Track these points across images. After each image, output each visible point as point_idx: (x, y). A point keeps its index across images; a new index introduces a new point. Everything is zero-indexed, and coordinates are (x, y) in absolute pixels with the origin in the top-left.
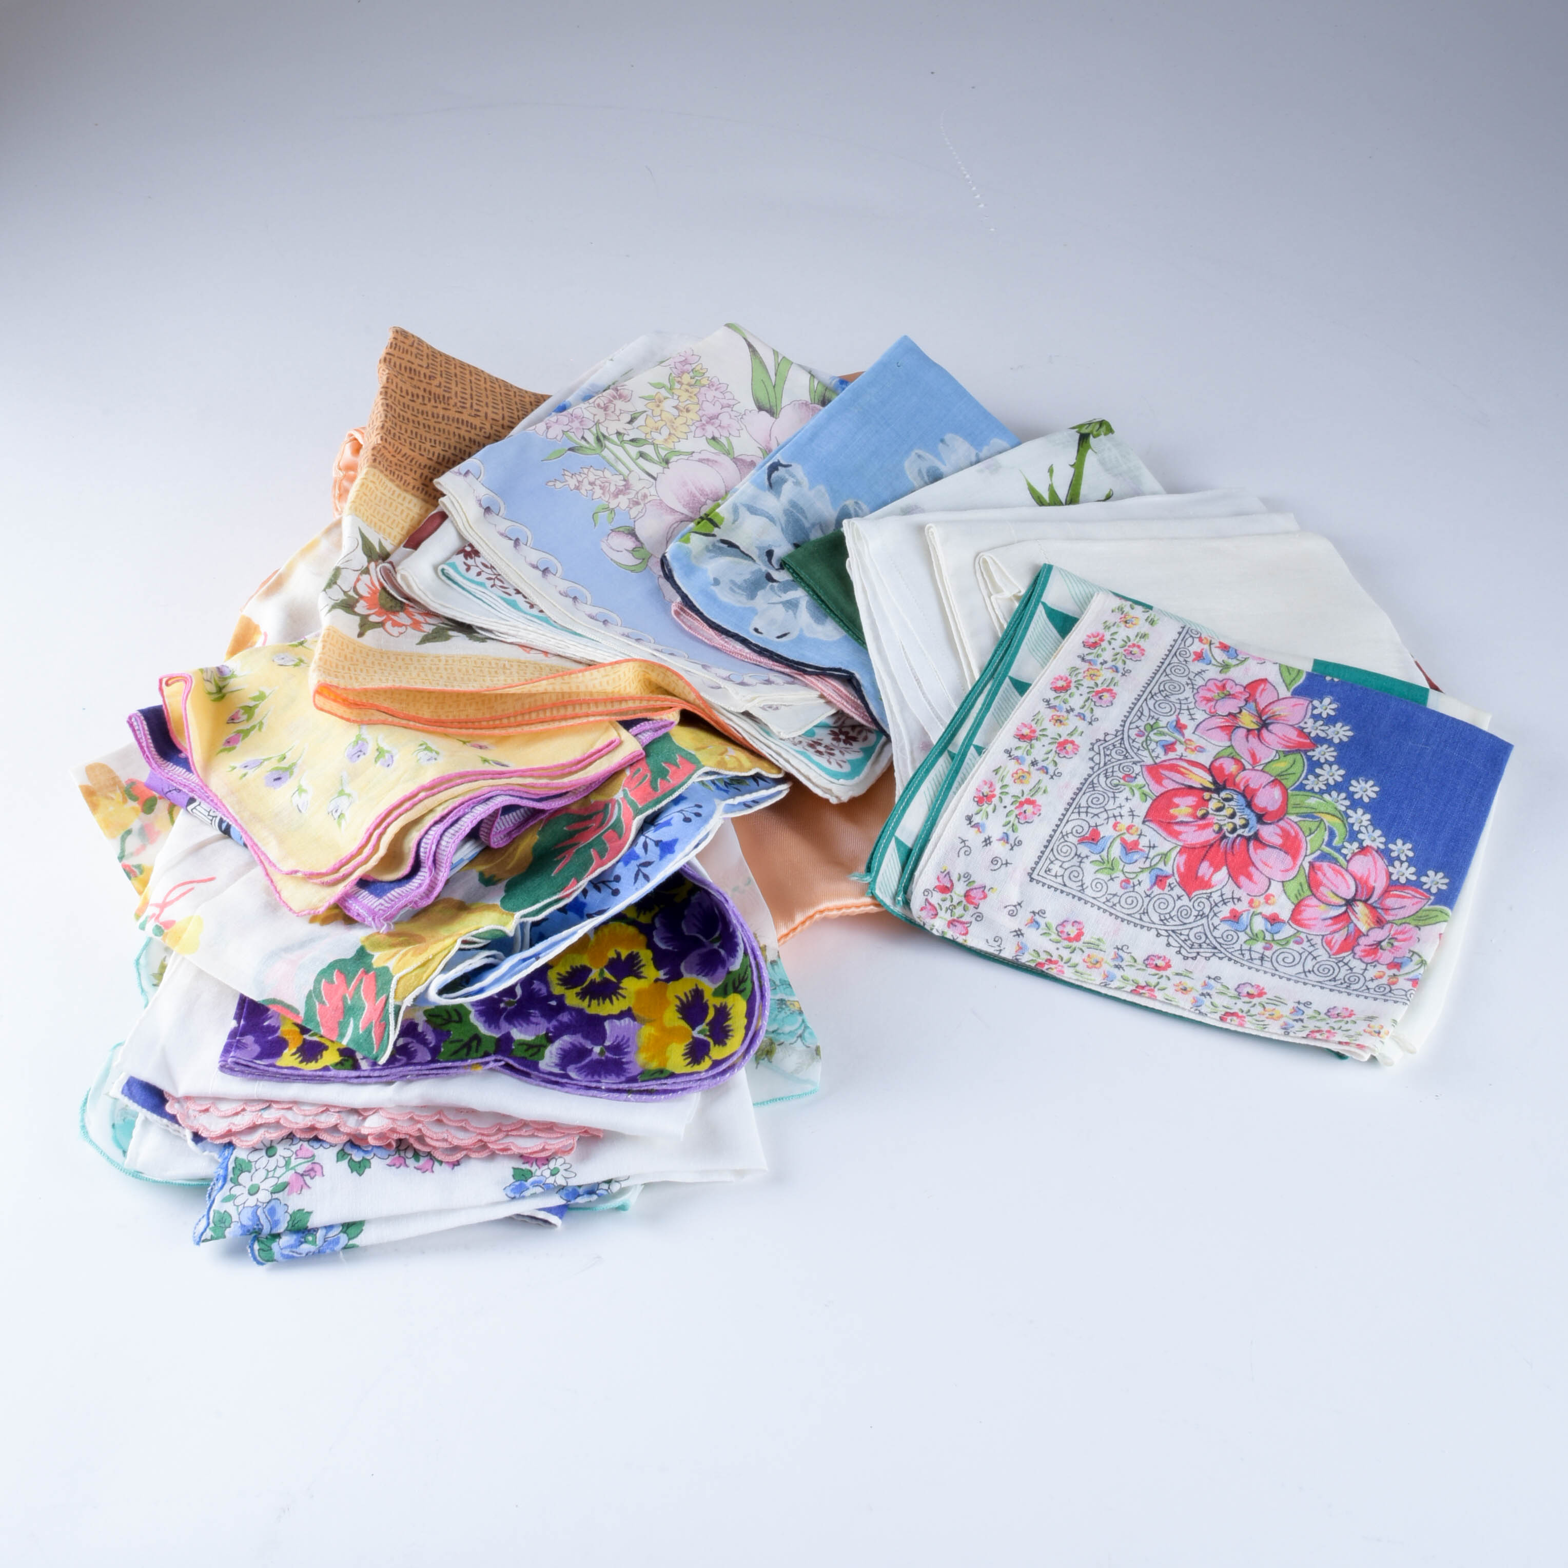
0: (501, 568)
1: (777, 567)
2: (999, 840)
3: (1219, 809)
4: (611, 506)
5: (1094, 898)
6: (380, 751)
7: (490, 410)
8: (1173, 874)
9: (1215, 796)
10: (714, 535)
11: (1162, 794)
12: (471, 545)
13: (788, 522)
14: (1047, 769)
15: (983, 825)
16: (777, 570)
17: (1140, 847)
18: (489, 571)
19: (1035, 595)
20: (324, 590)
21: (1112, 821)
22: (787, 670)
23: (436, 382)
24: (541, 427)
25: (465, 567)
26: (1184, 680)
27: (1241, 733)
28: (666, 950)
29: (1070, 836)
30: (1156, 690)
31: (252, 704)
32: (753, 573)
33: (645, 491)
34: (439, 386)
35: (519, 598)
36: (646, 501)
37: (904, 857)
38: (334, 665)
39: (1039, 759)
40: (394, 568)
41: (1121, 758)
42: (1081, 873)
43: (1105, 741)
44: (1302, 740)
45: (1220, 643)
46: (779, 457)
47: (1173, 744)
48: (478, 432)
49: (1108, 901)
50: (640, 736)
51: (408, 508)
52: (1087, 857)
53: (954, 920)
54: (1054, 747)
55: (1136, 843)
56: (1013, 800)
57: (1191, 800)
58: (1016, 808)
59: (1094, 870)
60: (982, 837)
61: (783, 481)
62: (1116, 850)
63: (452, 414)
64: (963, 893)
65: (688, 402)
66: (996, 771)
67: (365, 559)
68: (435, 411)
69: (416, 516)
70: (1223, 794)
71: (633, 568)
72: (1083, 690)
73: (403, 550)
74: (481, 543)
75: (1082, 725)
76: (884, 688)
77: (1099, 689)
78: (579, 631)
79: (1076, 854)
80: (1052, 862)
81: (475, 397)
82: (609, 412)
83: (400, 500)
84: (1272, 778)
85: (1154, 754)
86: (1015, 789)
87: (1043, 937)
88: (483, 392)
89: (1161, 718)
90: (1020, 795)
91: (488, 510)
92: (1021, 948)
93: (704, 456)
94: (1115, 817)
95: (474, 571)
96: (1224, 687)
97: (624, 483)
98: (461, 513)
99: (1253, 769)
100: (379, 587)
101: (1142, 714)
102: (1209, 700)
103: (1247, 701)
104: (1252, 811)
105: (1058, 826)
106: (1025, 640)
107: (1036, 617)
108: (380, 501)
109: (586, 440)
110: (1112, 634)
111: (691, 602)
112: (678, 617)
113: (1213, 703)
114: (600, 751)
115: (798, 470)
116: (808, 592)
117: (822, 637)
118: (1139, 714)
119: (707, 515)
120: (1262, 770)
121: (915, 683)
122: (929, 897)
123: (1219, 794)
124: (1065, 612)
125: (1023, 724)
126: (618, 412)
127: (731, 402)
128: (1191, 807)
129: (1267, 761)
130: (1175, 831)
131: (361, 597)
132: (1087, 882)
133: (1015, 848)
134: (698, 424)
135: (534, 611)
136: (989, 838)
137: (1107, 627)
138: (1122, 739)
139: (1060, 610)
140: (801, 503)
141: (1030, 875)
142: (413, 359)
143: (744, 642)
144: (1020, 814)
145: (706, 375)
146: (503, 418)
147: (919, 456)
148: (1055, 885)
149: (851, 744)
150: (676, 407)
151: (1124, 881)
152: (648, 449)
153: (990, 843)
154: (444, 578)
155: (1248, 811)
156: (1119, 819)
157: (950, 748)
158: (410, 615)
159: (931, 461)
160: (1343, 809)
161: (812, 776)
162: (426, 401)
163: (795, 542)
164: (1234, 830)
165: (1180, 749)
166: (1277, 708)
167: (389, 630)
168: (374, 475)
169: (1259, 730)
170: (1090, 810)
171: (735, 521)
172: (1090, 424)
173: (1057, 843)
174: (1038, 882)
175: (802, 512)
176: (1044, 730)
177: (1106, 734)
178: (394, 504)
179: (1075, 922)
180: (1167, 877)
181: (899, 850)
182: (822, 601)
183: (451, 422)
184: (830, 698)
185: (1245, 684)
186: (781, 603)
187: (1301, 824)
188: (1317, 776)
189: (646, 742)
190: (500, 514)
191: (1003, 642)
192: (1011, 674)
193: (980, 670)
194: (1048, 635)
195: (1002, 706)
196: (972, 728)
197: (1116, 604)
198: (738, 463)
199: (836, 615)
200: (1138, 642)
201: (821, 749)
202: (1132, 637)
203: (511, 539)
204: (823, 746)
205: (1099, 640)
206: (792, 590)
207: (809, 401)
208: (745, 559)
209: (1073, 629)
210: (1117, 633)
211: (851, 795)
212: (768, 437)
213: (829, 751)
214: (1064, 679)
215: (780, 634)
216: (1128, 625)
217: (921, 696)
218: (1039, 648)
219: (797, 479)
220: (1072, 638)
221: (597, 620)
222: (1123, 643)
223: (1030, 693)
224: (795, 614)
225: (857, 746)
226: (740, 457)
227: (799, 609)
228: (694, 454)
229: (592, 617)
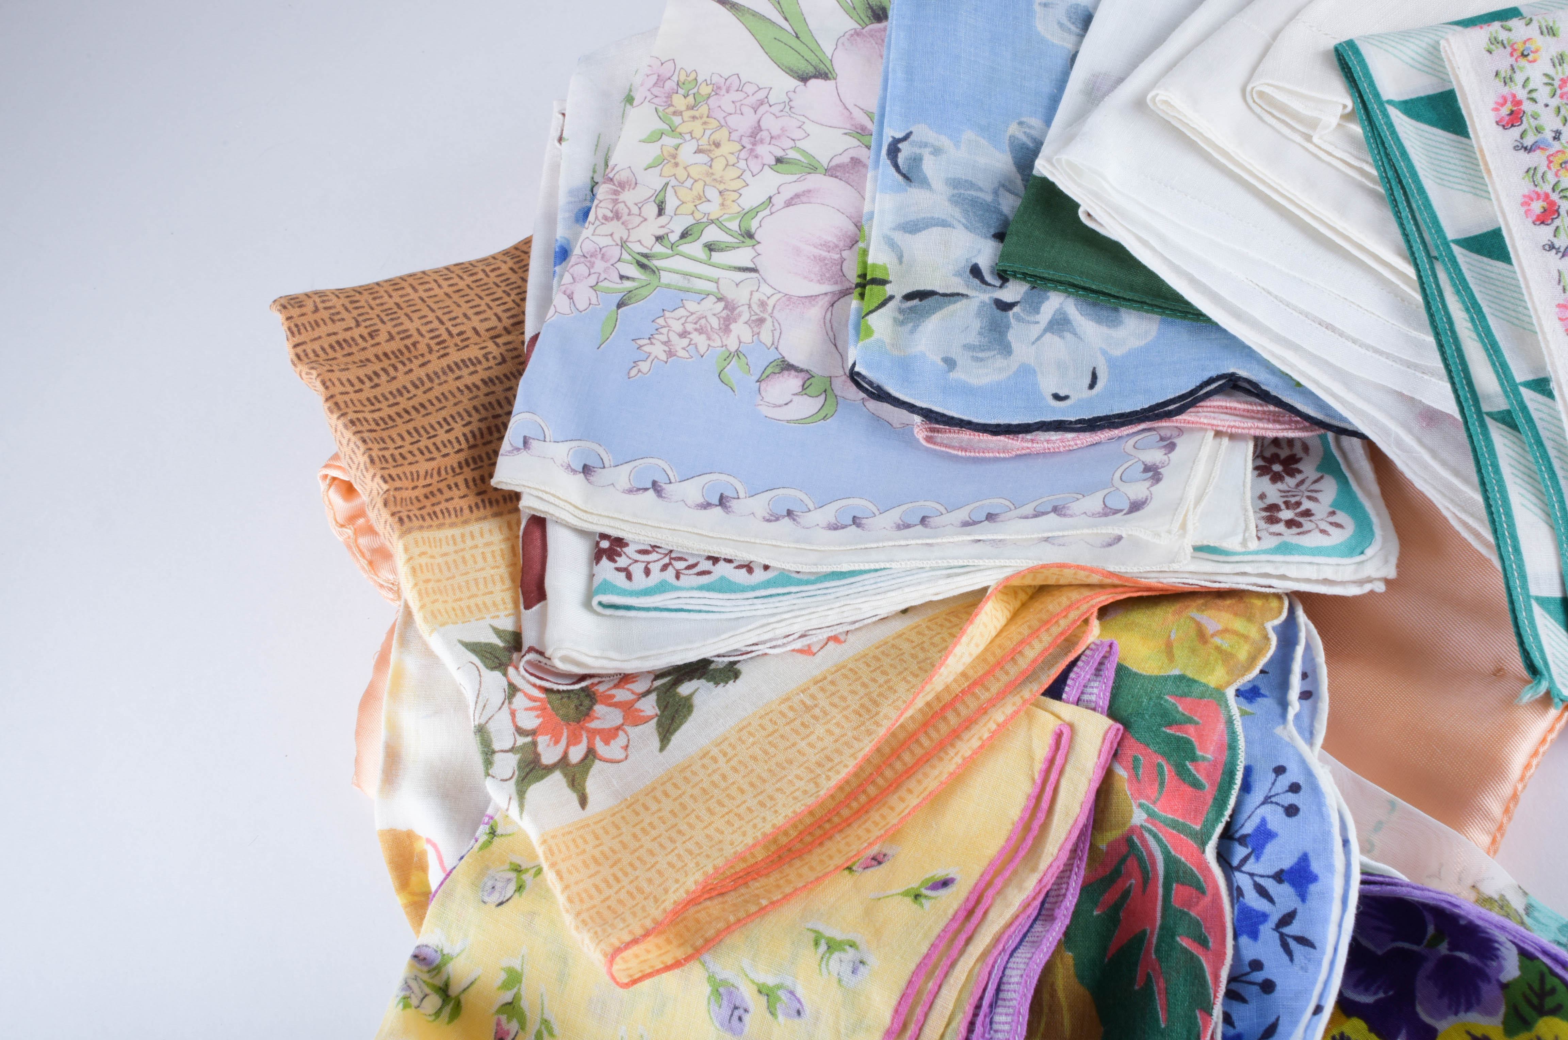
0: (667, 540)
1: (998, 283)
4: (733, 348)
6: (765, 992)
7: (475, 321)
10: (891, 298)
12: (604, 536)
13: (965, 212)
16: (1001, 287)
18: (654, 556)
19: (1369, 97)
20: (487, 774)
22: (1143, 426)
23: (382, 337)
24: (560, 301)
25: (623, 575)
28: (1377, 1002)
31: (508, 997)
32: (979, 314)
33: (756, 296)
34: (391, 338)
35: (722, 569)
36: (770, 309)
37: (1563, 616)
38: (593, 891)
40: (542, 654)
46: (891, 132)
48: (485, 364)
50: (1085, 697)
51: (488, 544)
61: (917, 160)
63: (436, 365)
65: (708, 132)
67: (497, 674)
68: (413, 376)
69: (503, 546)
71: (822, 414)
73: (530, 616)
74: (617, 524)
76: (1292, 366)
78: (845, 568)
81: (445, 318)
82: (625, 217)
83: (469, 543)
88: (448, 302)
91: (586, 470)
93: (788, 193)
95: (637, 571)
97: (721, 305)
98: (562, 504)
100: (542, 695)
106: (1421, 174)
107: (1399, 129)
108: (449, 569)
109: (628, 278)
110: (1524, 86)
111: (943, 415)
112: (935, 443)
114: (1051, 762)
115: (922, 132)
116: (1066, 291)
117: (1135, 343)
119: (863, 276)
121: (1329, 332)
124: (1422, 94)
125: (1559, 306)
126: (635, 210)
127: (761, 95)
131: (533, 733)
134: (743, 155)
135: (759, 575)
137: (1507, 81)
139: (1414, 96)
140: (961, 174)
142: (331, 328)
143: (1059, 426)
145: (700, 80)
146: (500, 319)
147: (1046, 5)
149: (1300, 472)
150: (699, 151)
152: (712, 234)
154: (609, 612)
157: (1485, 408)
158: (608, 701)
161: (1329, 574)
162: (392, 372)
163: (993, 231)
167: (608, 756)
168: (416, 542)
171: (900, 259)
175: (970, 185)
178: (468, 556)
181: (1549, 612)
182: (1096, 292)
183: (443, 378)
184: (1234, 430)
186: (1046, 330)
189: (1104, 703)
190: (607, 464)
191: (1392, 194)
192: (1451, 235)
193: (1405, 258)
194: (1438, 145)
195: (1495, 294)
196: (1489, 356)
197: (1480, 36)
198: (838, 174)
199: (1129, 300)
200: (1563, 73)
201: (1286, 514)
202: (1551, 71)
203: (646, 489)
204: (1283, 506)
205: (1515, 106)
206: (1042, 302)
207: (857, 26)
208: (955, 302)
209: (1464, 112)
210: (1528, 79)
211: (1393, 561)
212: (845, 112)
213: (1298, 510)
214: (1534, 196)
215: (1088, 380)
216: (1530, 58)
217: (1357, 347)
218: (1447, 171)
219: (932, 146)
220: (1478, 127)
221: (844, 527)
222: (1549, 88)
223: (1514, 246)
224: (1076, 335)
225: (1308, 469)
226: (833, 163)
227: (1074, 323)
228: (774, 200)
229: (835, 527)
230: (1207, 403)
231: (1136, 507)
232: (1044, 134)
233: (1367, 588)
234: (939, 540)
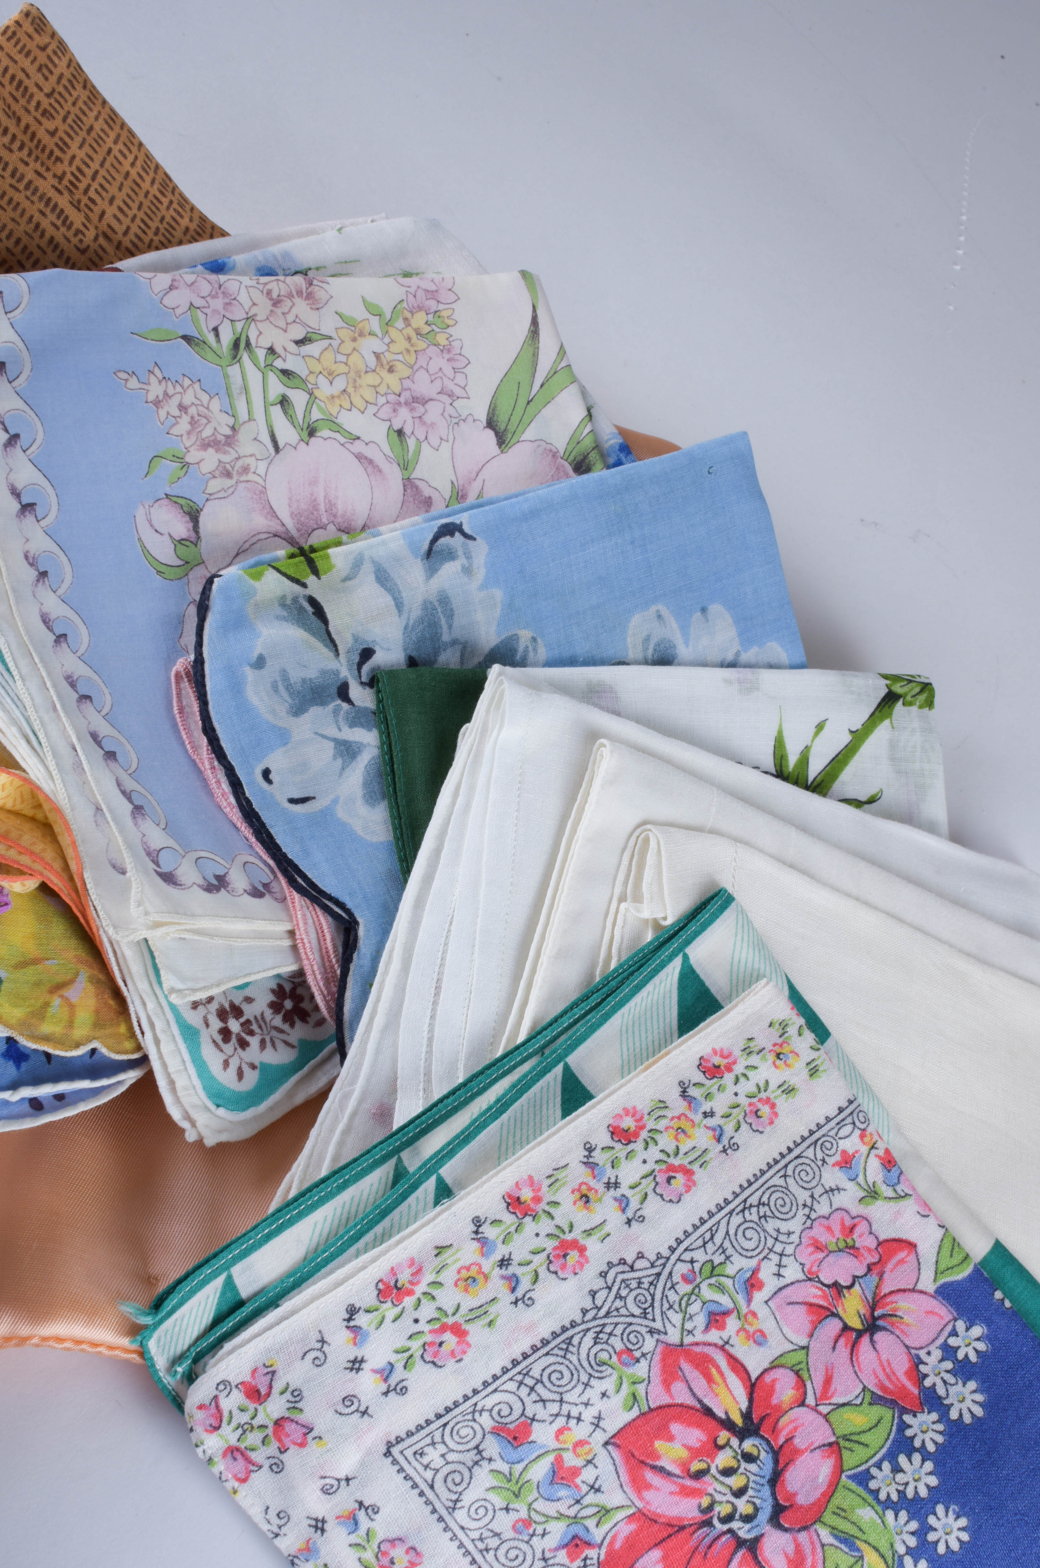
1: (365, 679)
2: (375, 1371)
3: (728, 1472)
4: (189, 459)
5: (462, 1528)
7: (111, 211)
8: (600, 1546)
9: (735, 1442)
10: (304, 585)
11: (660, 1407)
13: (421, 620)
14: (518, 1281)
15: (366, 1336)
16: (362, 683)
17: (578, 1480)
19: (683, 936)
21: (561, 1422)
22: (271, 862)
23: (50, 125)
24: (163, 280)
26: (803, 1196)
27: (832, 1326)
29: (486, 1415)
30: (754, 1200)
32: (324, 673)
33: (251, 461)
34: (53, 134)
36: (244, 478)
37: (225, 1308)
39: (516, 1258)
41: (637, 1311)
42: (466, 1480)
43: (632, 1268)
44: (909, 1385)
45: (887, 1151)
46: (464, 519)
47: (726, 1313)
48: (70, 234)
49: (481, 1539)
52: (490, 1460)
53: (238, 1449)
54: (550, 1245)
55: (575, 1472)
56: (436, 1315)
57: (695, 1436)
58: (431, 1332)
59: (488, 1485)
60: (353, 1353)
61: (451, 555)
62: (540, 1471)
63: (45, 186)
64: (276, 1415)
65: (400, 357)
66: (440, 1250)
68: (22, 168)
70: (749, 1445)
71: (162, 568)
72: (654, 1153)
75: (615, 1219)
76: (387, 972)
77: (676, 1162)
79: (477, 1447)
80: (433, 1444)
81: (99, 179)
82: (279, 311)
84: (833, 1439)
85: (689, 1326)
86: (448, 1297)
87: (351, 1551)
88: (119, 178)
89: (736, 1258)
90: (450, 1312)
92: (308, 1549)
93: (369, 452)
94: (569, 1416)
96: (852, 1229)
97: (228, 432)
99: (815, 1409)
101: (712, 1238)
102: (818, 1247)
103: (870, 1268)
104: (774, 1494)
105: (475, 1392)
106: (624, 1010)
107: (662, 974)
109: (217, 335)
110: (747, 1067)
111: (203, 676)
112: (177, 682)
113: (821, 1255)
115: (480, 550)
116: (382, 744)
117: (357, 826)
118: (708, 1236)
119: (313, 550)
120: (825, 1417)
121: (433, 991)
122: (222, 1396)
123: (741, 1441)
124: (707, 984)
125: (531, 1178)
126: (290, 318)
127: (458, 391)
128: (689, 1448)
129: (841, 1400)
130: (644, 1480)
132: (467, 1498)
133: (392, 1395)
134: (391, 398)
136: (362, 1361)
137: (747, 1051)
138: (659, 1275)
139: (702, 977)
140: (455, 603)
141: (390, 1445)
142: (32, 70)
143: (236, 785)
144: (432, 1344)
145: (449, 330)
146: (126, 233)
147: (659, 616)
148: (418, 1480)
149: (292, 1025)
150: (377, 356)
151: (523, 1521)
152: (298, 398)
153: (358, 1370)
155: (766, 1491)
156: (573, 1422)
157: (405, 1155)
159: (672, 631)
160: (902, 1550)
161: (181, 1083)
162: (16, 146)
163: (414, 654)
164: (728, 1519)
165: (732, 1324)
166: (904, 1305)
169: (860, 1333)
170: (539, 1388)
171: (347, 579)
172: (910, 681)
173: (460, 1418)
174: (395, 1462)
175: (450, 615)
176: (556, 1203)
177: (640, 1256)
179: (413, 1548)
180: (589, 1544)
181: (223, 1293)
182: (393, 771)
183: (35, 199)
184: (300, 945)
185: (882, 1237)
186: (335, 740)
187: (830, 1551)
188: (897, 1469)
190: (15, 384)
191: (593, 993)
192: (571, 1059)
193: (533, 1028)
194: (661, 1015)
195: (525, 1120)
196: (457, 1137)
197: (784, 1010)
198: (409, 491)
199: (397, 803)
200: (775, 1097)
201: (234, 1026)
202: (773, 1085)
203: (6, 430)
204: (242, 1020)
205: (725, 1067)
206: (362, 726)
207: (562, 453)
208: (326, 646)
209: (702, 1025)
210: (756, 1068)
211: (224, 1138)
212: (474, 474)
213: (244, 1035)
214: (638, 1117)
215: (296, 796)
216: (778, 1062)
217: (427, 1020)
218: (637, 1033)
219: (471, 564)
220: (690, 1043)
221: (50, 629)
222: (755, 1089)
223: (578, 1116)
224: (343, 769)
225: (298, 1032)
226: (417, 482)
227: (354, 764)
228: (357, 442)
229: (46, 620)
230: (320, 912)
231: (169, 878)
232: (535, 665)
233: (184, 1125)
234: (62, 715)
